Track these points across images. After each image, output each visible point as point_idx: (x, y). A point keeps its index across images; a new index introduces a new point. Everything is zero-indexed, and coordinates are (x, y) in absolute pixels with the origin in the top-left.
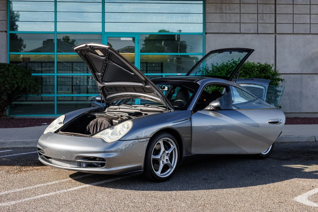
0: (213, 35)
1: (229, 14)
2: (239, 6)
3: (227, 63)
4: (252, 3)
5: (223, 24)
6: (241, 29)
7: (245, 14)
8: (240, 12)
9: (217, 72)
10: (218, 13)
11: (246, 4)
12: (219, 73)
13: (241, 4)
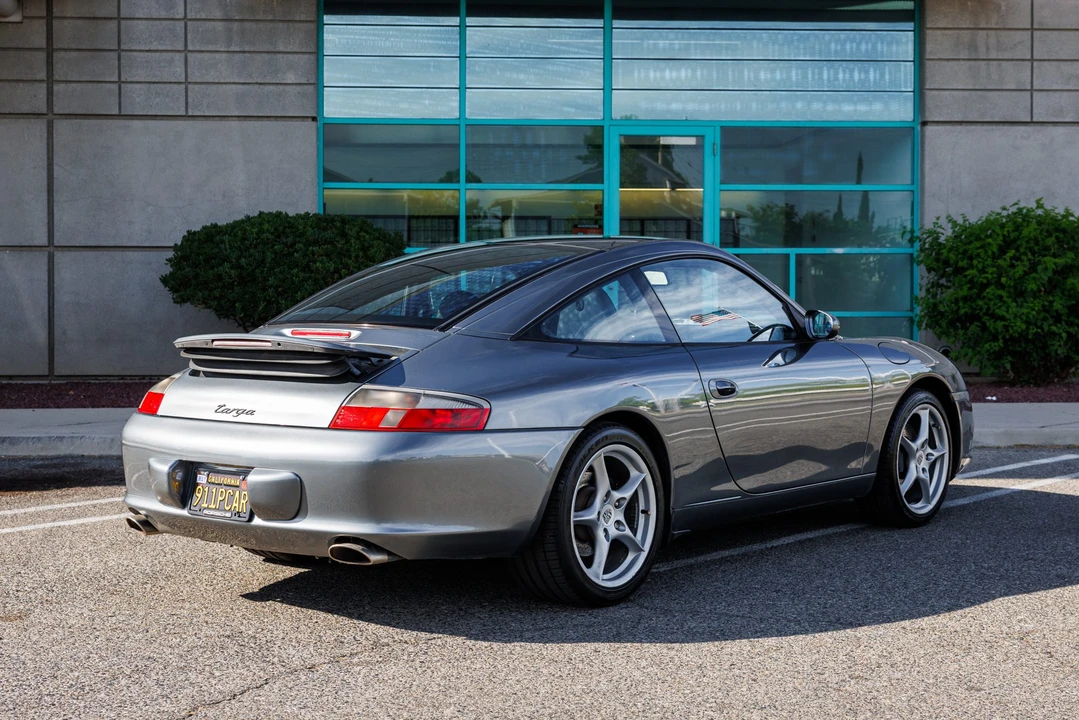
0: (948, 127)
1: (995, 63)
2: (1030, 36)
3: (998, 214)
4: (1069, 27)
5: (979, 93)
6: (1035, 111)
7: (1046, 63)
8: (1032, 56)
9: (971, 242)
10: (964, 60)
11: (1050, 32)
12: (978, 244)
13: (1035, 32)
